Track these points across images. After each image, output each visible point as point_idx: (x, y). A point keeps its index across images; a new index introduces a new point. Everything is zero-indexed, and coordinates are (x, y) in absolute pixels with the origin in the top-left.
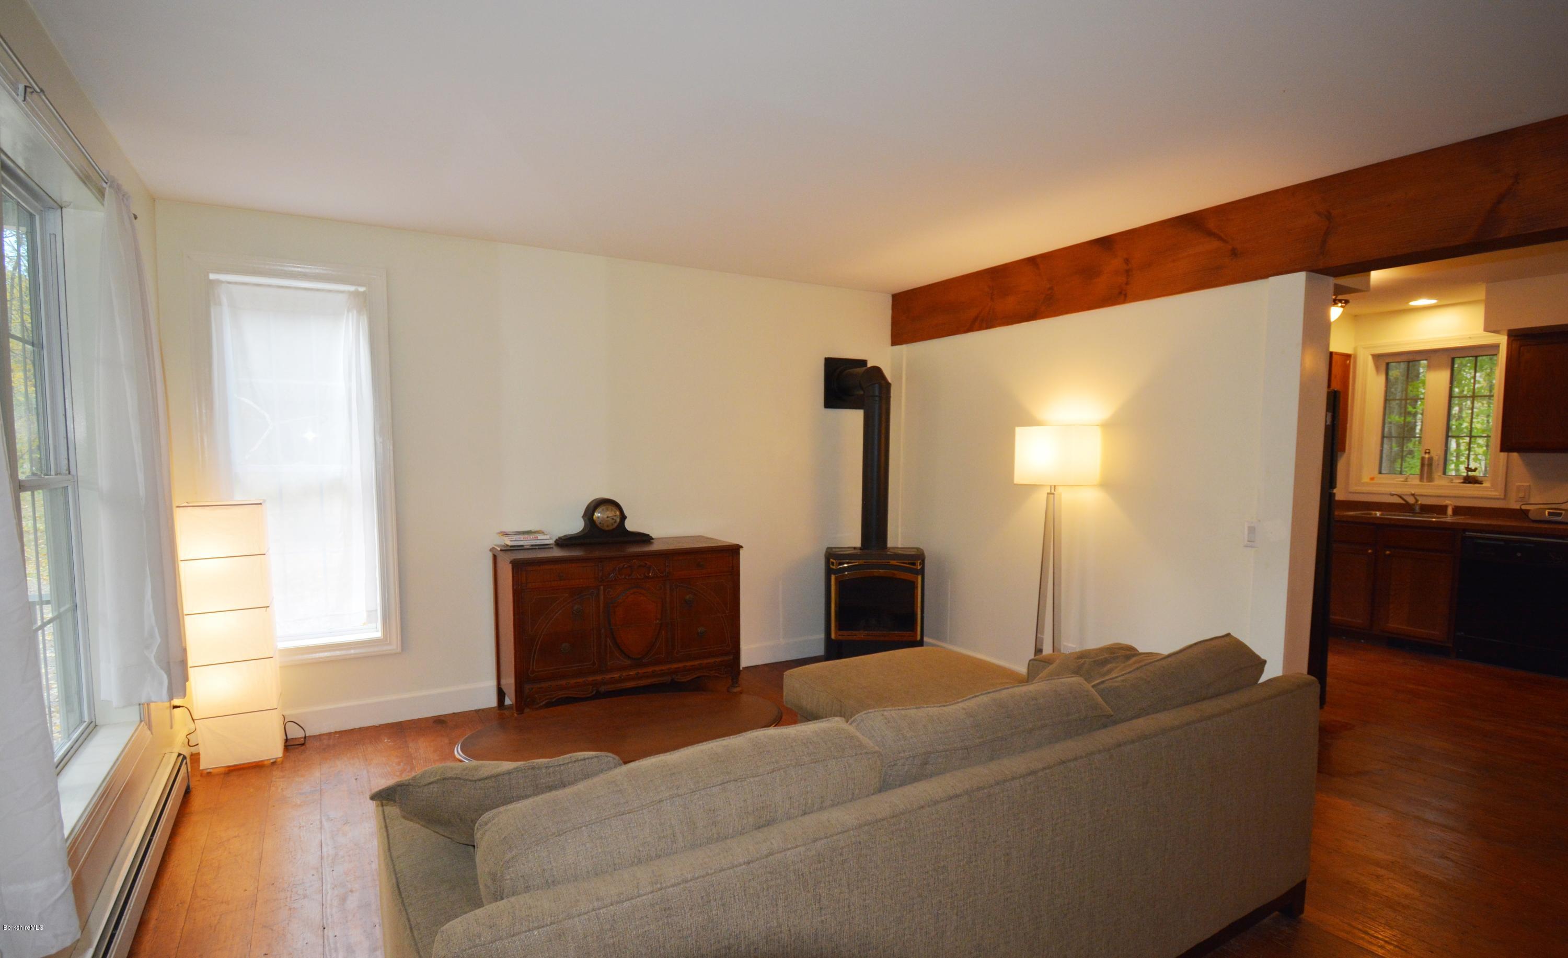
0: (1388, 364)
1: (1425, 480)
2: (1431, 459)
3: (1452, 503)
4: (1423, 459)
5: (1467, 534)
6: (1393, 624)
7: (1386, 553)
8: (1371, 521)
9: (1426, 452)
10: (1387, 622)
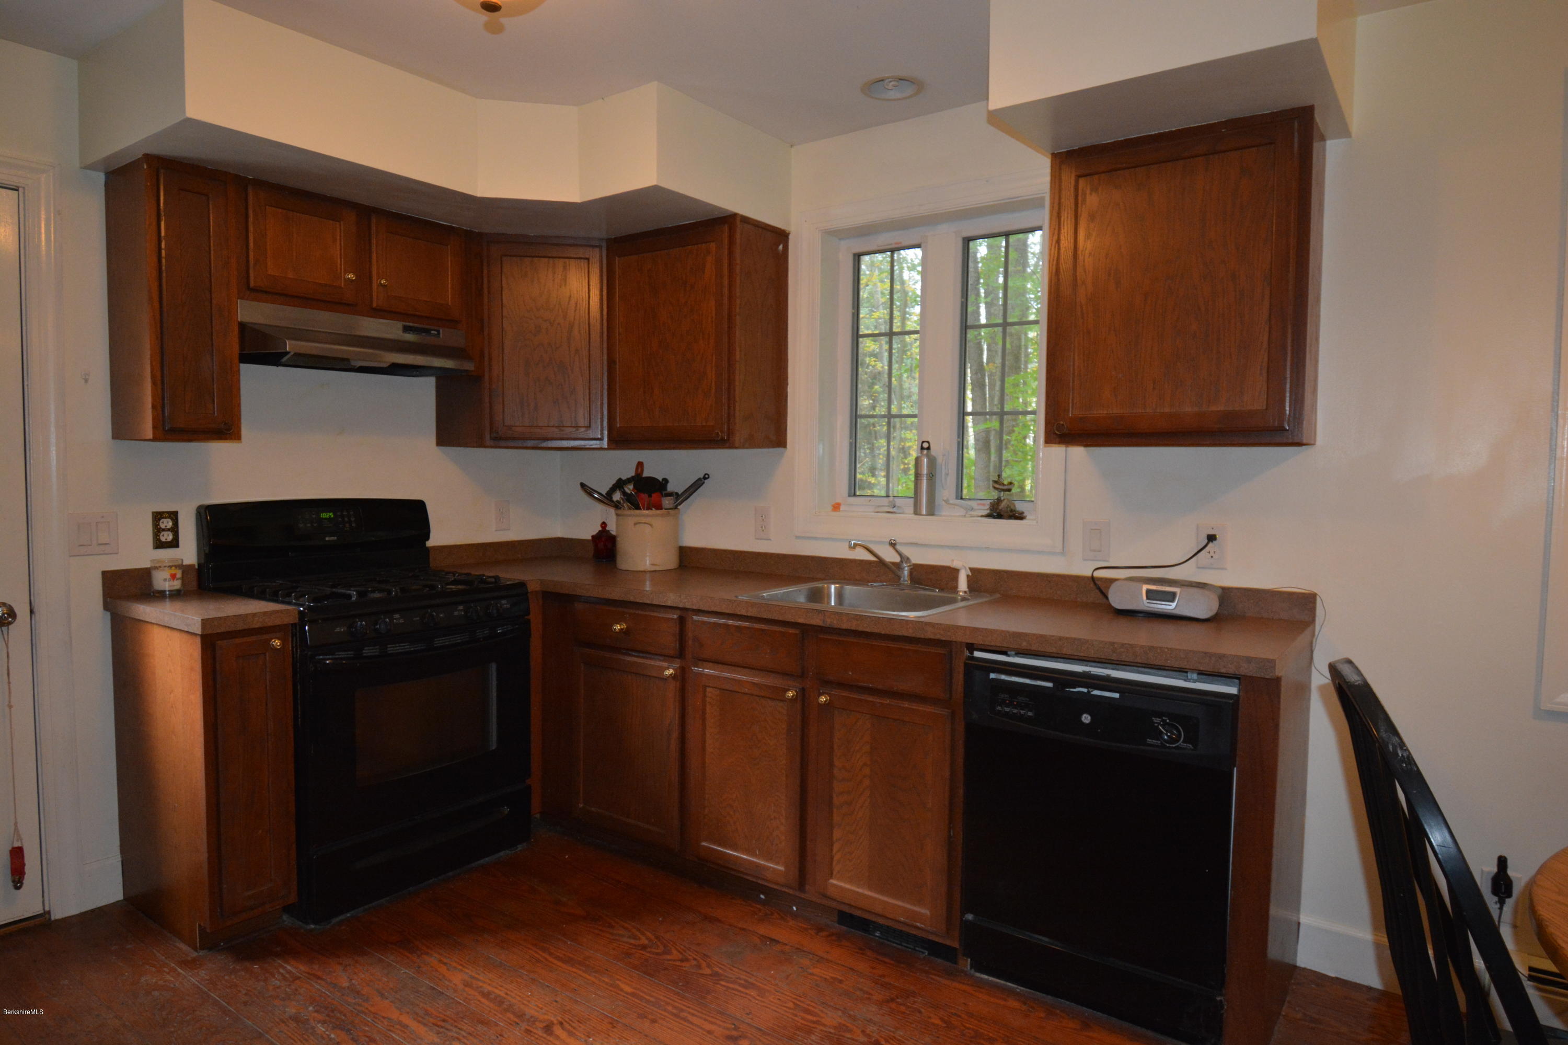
1: (925, 511)
3: (964, 563)
5: (977, 654)
6: (838, 879)
7: (823, 699)
8: (789, 618)
9: (922, 448)
10: (835, 873)
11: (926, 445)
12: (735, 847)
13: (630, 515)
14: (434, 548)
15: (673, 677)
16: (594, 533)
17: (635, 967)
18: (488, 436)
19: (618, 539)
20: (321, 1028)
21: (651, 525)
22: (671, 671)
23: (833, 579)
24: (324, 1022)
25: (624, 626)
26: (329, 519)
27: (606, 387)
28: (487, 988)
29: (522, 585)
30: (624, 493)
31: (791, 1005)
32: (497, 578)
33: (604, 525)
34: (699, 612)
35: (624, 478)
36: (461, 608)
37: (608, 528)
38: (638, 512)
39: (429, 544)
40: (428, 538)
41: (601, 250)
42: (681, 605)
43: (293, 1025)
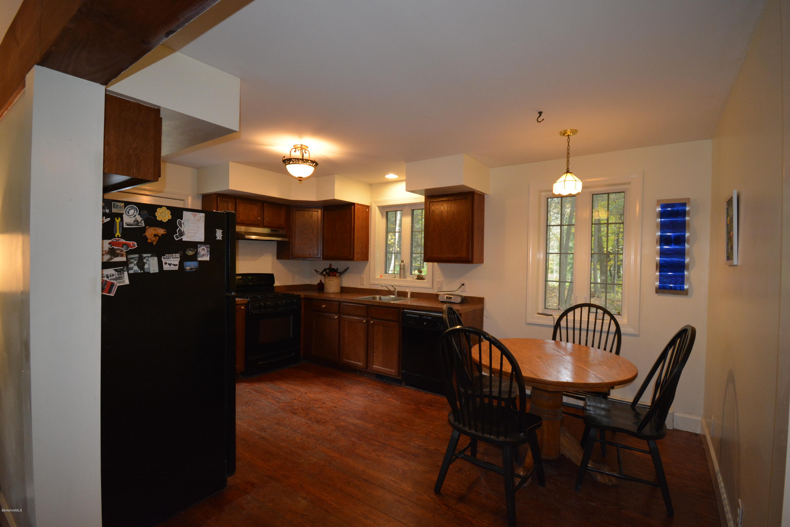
0: (387, 212)
1: (402, 278)
2: (404, 265)
3: (409, 291)
4: (400, 265)
5: (405, 310)
6: (375, 365)
7: (372, 322)
8: (364, 303)
9: (402, 262)
10: (374, 364)
11: (402, 261)
12: (351, 360)
13: (328, 278)
14: (275, 286)
15: (337, 318)
16: (318, 283)
17: (326, 384)
18: (291, 257)
19: (324, 284)
20: (254, 393)
21: (333, 281)
22: (337, 317)
23: (378, 294)
24: (255, 392)
25: (325, 306)
26: (250, 278)
27: (322, 244)
28: (291, 387)
29: (300, 295)
30: (326, 272)
31: (361, 390)
32: (293, 294)
33: (321, 281)
34: (344, 302)
35: (326, 268)
36: (284, 301)
37: (322, 282)
38: (330, 277)
39: (274, 285)
40: (274, 284)
41: (321, 210)
42: (339, 300)
43: (248, 393)
